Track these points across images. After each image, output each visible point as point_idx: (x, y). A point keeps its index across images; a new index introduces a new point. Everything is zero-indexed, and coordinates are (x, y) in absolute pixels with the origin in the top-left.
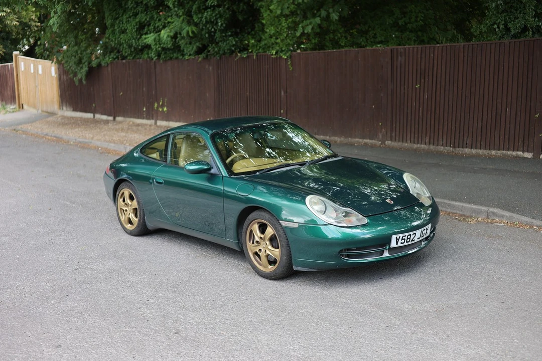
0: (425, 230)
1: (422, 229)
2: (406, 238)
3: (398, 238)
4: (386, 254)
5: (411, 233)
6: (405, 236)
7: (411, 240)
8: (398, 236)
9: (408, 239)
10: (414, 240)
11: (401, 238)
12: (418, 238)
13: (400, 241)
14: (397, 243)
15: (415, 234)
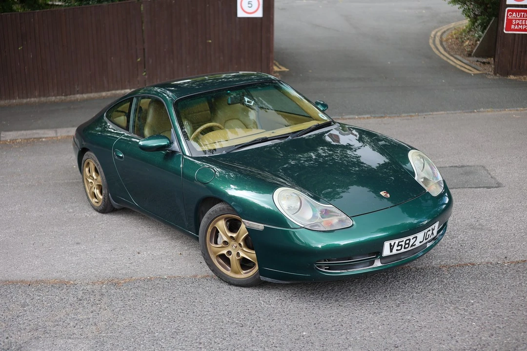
0: (430, 230)
1: (426, 231)
3: (392, 244)
4: (378, 264)
5: (411, 237)
6: (403, 241)
7: (410, 246)
8: (392, 242)
9: (406, 244)
10: (415, 245)
11: (396, 244)
12: (420, 242)
13: (395, 248)
14: (391, 251)
15: (416, 237)
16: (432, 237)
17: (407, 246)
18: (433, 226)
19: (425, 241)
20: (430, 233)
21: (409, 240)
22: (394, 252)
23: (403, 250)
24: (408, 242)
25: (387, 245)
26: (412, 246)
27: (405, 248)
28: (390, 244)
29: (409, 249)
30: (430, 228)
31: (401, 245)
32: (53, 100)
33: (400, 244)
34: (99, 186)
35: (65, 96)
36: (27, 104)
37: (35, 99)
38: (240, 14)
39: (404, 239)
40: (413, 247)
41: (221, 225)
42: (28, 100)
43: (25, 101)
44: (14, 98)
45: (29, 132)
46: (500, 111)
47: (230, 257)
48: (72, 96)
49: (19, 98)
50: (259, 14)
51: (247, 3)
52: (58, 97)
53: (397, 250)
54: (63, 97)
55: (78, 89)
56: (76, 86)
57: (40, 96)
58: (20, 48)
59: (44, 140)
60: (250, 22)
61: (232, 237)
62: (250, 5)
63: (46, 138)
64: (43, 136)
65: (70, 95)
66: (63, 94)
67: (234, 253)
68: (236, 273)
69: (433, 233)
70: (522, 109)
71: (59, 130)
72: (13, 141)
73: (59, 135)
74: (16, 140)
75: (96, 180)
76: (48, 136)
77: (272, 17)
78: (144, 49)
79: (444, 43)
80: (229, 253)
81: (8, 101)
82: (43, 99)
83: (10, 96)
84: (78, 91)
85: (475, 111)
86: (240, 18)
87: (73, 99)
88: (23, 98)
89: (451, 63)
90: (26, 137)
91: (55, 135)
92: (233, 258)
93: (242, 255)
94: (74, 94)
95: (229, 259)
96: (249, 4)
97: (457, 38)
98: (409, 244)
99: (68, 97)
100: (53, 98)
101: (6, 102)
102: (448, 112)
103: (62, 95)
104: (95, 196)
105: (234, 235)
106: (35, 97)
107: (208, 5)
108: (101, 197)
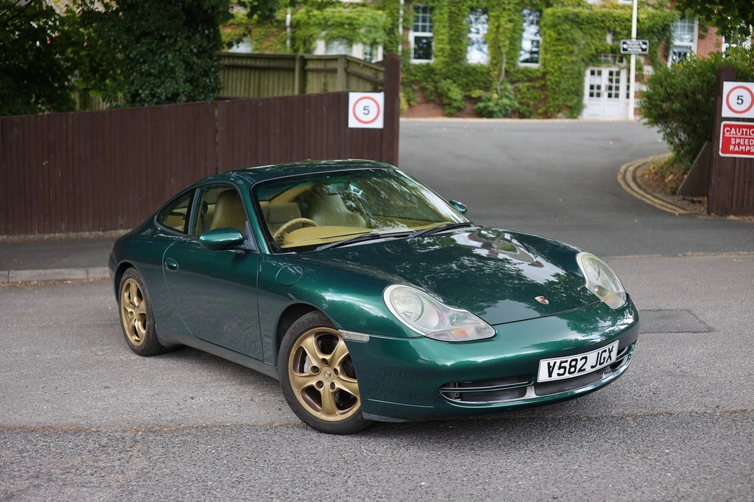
0: (605, 351)
1: (600, 350)
2: (567, 365)
3: (552, 365)
4: (531, 394)
5: (579, 357)
6: (566, 361)
7: (577, 370)
8: (552, 361)
9: (571, 366)
10: (585, 370)
11: (557, 365)
12: (592, 367)
13: (556, 371)
14: (550, 375)
15: (586, 358)
16: (609, 362)
17: (572, 370)
18: (610, 346)
19: (598, 367)
20: (606, 355)
21: (576, 360)
22: (555, 377)
23: (567, 376)
24: (573, 363)
25: (543, 365)
26: (580, 370)
27: (570, 373)
28: (549, 364)
29: (576, 375)
30: (606, 348)
31: (565, 368)
32: (86, 236)
33: (563, 365)
34: (142, 315)
35: (103, 231)
36: (49, 240)
37: (61, 234)
38: (353, 123)
39: (569, 358)
40: (582, 373)
41: (310, 343)
42: (52, 235)
43: (46, 236)
44: (32, 233)
45: (49, 271)
46: (715, 255)
47: (321, 390)
48: (113, 232)
49: (38, 232)
50: (379, 124)
51: (363, 108)
52: (94, 233)
53: (559, 375)
54: (101, 233)
55: (121, 222)
56: (120, 218)
57: (68, 230)
58: (44, 164)
59: (69, 282)
60: (366, 134)
61: (324, 360)
62: (366, 112)
63: (72, 280)
64: (67, 277)
65: (111, 229)
66: (101, 229)
67: (327, 384)
68: (329, 413)
69: (610, 357)
70: (746, 253)
71: (91, 270)
72: (26, 283)
73: (91, 276)
74: (30, 281)
75: (138, 307)
76: (75, 277)
77: (395, 127)
78: (217, 169)
79: (639, 180)
80: (320, 384)
81: (24, 236)
82: (72, 235)
83: (27, 230)
84: (121, 225)
85: (680, 255)
86: (352, 129)
87: (114, 235)
88: (44, 233)
89: (648, 201)
90: (45, 279)
91: (85, 276)
92: (325, 391)
93: (338, 385)
94: (116, 229)
95: (319, 393)
96: (365, 109)
97: (656, 173)
98: (575, 366)
99: (108, 232)
100: (87, 234)
101: (21, 237)
102: (641, 256)
103: (99, 230)
104: (135, 332)
105: (328, 357)
106: (61, 231)
107: (308, 110)
108: (144, 332)
